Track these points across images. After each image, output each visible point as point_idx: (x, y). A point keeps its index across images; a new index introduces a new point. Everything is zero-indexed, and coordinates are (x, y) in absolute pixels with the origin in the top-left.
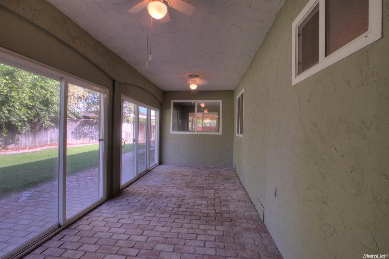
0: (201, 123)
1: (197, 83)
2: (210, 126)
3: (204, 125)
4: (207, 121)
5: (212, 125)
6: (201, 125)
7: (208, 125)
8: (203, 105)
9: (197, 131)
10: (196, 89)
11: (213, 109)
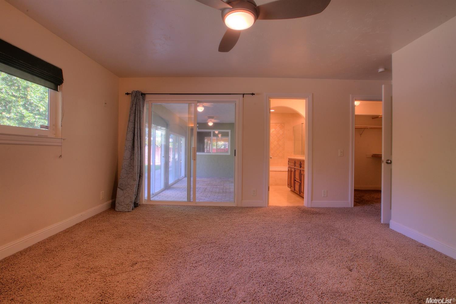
0: (215, 145)
1: (213, 121)
2: (224, 147)
3: (218, 147)
4: (221, 143)
5: (226, 147)
6: (215, 147)
7: (223, 147)
8: (217, 132)
9: (213, 153)
10: (212, 125)
11: (225, 135)
